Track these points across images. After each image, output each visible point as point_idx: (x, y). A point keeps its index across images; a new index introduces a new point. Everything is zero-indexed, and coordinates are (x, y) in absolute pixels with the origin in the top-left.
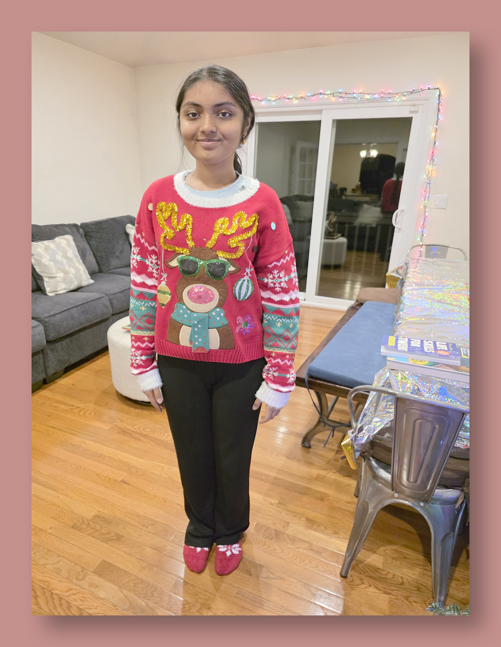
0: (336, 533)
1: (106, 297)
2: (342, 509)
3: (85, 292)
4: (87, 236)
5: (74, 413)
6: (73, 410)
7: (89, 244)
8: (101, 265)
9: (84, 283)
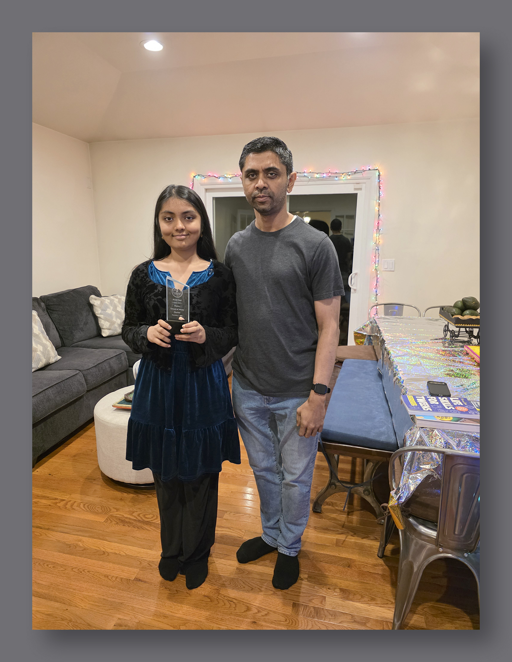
0: (373, 599)
1: (81, 374)
2: (371, 573)
3: (54, 370)
4: (48, 309)
5: (59, 507)
6: (58, 504)
7: (50, 317)
8: (64, 339)
9: (52, 360)
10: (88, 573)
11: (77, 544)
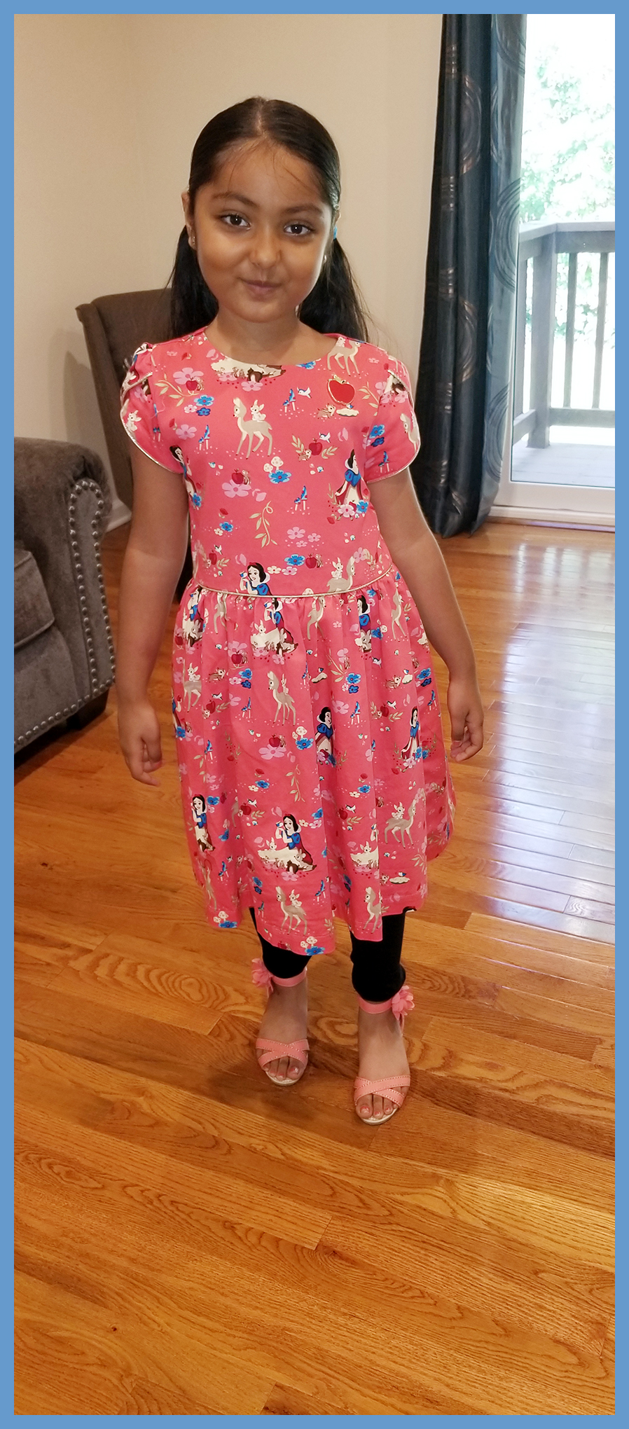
10: (171, 1208)
11: (133, 1103)
